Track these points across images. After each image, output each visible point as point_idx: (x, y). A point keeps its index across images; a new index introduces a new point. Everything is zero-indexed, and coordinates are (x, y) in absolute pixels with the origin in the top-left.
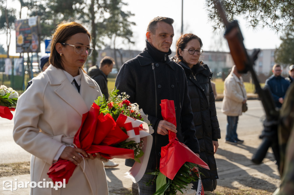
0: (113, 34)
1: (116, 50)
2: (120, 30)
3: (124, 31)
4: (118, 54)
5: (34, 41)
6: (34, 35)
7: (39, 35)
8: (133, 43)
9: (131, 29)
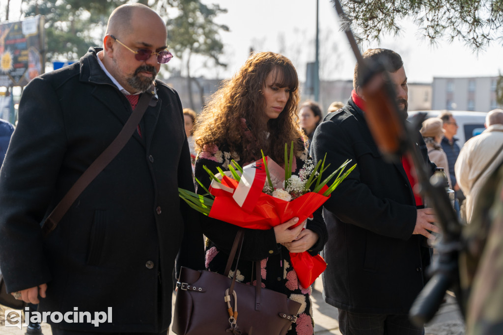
0: (185, 49)
1: (191, 79)
2: (197, 41)
3: (205, 43)
4: (195, 87)
5: (34, 63)
6: (32, 52)
7: (42, 52)
8: (225, 66)
9: (220, 40)
